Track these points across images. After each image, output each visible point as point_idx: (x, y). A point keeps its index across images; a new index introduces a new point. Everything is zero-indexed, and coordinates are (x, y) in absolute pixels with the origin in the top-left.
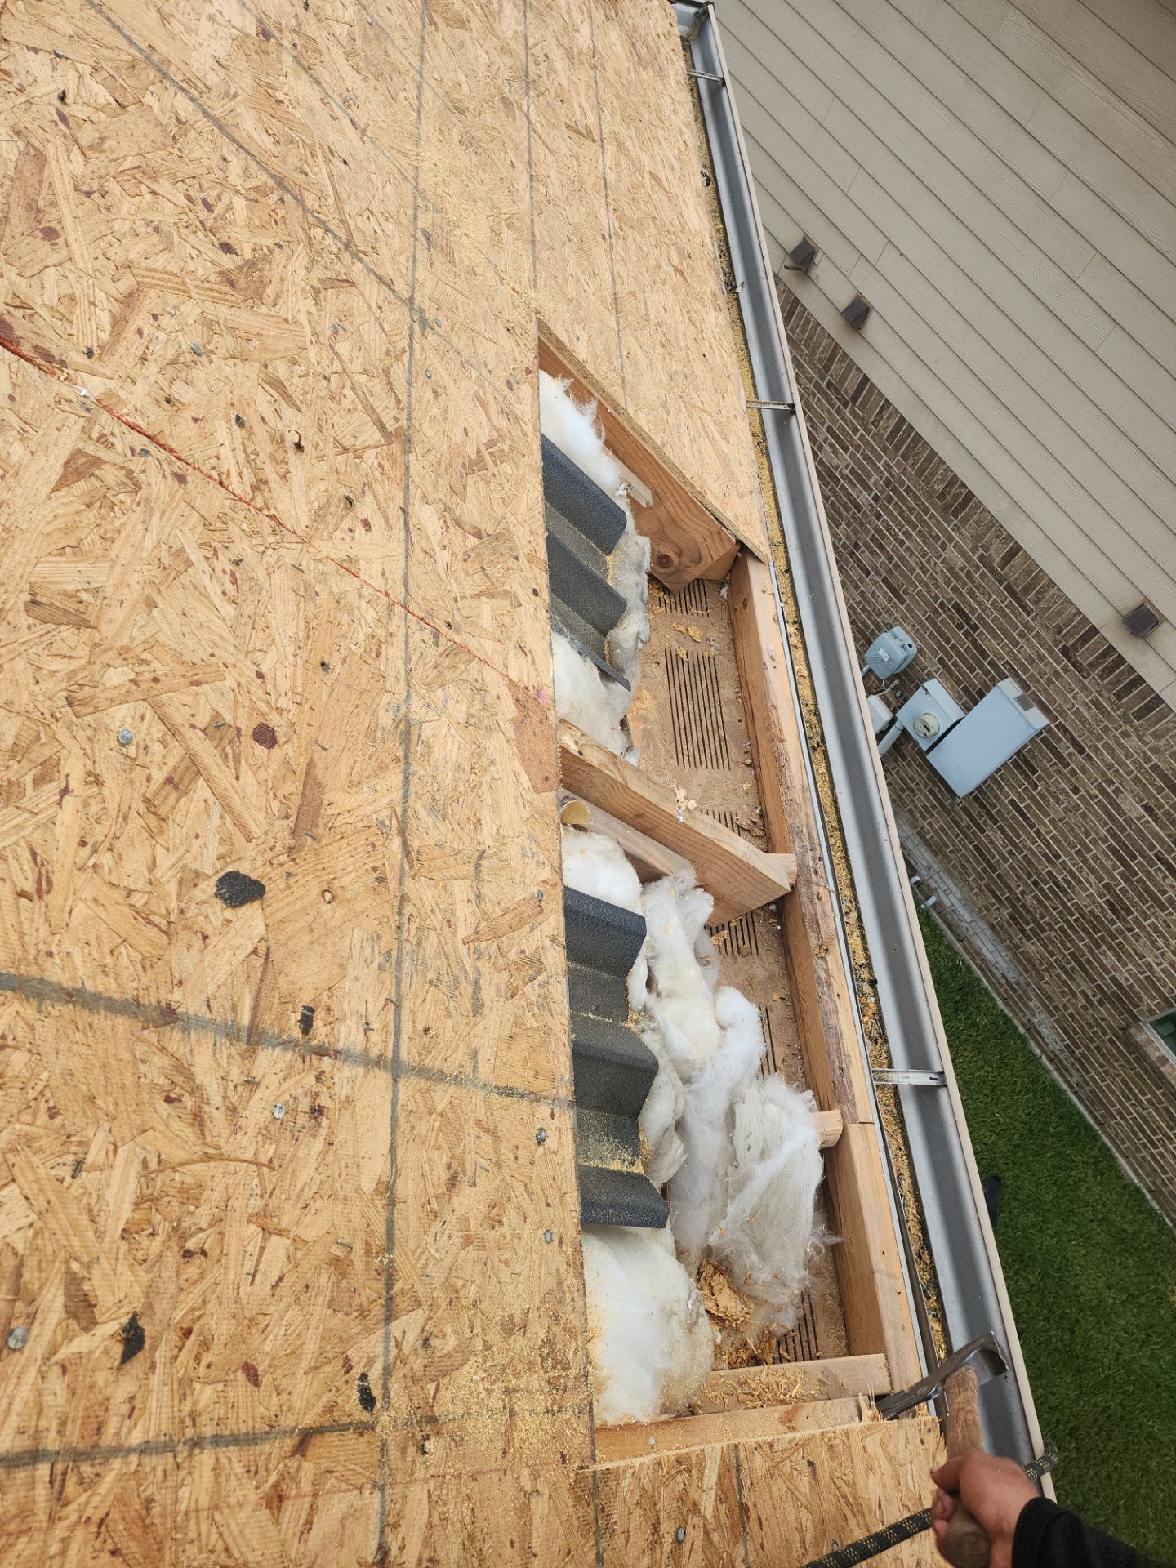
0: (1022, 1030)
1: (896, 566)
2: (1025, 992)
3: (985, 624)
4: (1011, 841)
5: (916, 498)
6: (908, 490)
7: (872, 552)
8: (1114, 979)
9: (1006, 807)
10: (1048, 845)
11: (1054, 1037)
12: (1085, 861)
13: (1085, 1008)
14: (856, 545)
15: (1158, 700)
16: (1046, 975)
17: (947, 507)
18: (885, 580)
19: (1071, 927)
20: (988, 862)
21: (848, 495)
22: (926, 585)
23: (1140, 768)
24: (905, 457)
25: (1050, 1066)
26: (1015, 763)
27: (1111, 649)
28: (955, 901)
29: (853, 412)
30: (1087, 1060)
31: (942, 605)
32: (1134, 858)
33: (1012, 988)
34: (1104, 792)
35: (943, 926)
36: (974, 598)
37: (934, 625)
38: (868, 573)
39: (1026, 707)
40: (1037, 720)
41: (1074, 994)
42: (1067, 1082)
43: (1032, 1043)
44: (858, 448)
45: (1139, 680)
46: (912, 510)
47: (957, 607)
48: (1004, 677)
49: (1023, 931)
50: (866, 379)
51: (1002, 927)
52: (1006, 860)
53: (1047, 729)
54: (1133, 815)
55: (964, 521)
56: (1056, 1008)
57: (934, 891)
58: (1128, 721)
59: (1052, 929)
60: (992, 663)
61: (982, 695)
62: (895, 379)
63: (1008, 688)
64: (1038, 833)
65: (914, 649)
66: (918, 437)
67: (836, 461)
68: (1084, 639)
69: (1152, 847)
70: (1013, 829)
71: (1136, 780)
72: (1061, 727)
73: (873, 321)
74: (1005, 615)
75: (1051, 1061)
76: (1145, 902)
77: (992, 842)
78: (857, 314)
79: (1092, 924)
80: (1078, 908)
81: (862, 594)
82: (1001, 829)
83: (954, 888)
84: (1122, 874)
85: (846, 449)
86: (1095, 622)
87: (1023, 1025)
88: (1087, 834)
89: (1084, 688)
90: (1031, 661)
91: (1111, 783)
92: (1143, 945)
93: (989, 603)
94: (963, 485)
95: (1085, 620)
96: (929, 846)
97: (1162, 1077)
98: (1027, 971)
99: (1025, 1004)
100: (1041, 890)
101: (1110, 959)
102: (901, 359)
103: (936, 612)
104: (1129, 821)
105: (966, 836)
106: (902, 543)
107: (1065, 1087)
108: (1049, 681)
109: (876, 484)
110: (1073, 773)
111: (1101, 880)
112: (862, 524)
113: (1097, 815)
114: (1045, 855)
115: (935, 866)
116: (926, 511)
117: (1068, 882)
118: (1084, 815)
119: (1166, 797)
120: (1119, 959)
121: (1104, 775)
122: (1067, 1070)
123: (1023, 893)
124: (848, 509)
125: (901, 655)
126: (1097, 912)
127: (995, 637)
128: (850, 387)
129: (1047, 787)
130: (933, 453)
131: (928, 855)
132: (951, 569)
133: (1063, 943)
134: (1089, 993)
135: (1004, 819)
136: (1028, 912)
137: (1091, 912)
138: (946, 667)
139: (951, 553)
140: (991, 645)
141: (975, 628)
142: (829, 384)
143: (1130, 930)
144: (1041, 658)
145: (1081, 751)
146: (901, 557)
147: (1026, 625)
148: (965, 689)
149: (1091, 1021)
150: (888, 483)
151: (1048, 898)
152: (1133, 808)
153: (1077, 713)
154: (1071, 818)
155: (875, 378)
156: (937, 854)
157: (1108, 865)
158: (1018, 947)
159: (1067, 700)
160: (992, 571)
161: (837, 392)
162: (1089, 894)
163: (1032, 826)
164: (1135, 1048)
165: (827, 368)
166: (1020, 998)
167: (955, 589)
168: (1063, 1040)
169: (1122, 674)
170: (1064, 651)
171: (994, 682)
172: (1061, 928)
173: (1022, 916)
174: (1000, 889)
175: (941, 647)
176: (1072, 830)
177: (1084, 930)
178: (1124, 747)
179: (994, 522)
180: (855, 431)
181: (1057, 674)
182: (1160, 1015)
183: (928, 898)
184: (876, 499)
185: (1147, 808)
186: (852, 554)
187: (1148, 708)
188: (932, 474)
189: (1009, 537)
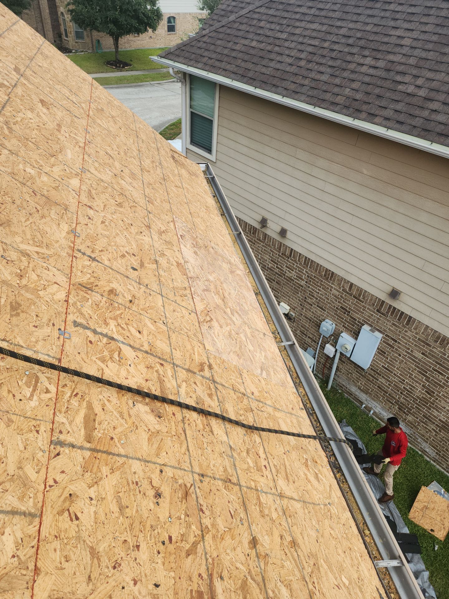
0: (420, 453)
1: (319, 300)
2: (415, 437)
3: (352, 310)
4: (388, 380)
5: (318, 278)
6: (315, 277)
7: (311, 298)
8: (440, 420)
9: (381, 369)
10: (399, 377)
11: (431, 451)
12: (413, 379)
13: (436, 435)
14: (305, 298)
15: (410, 317)
16: (418, 427)
17: (327, 279)
18: (318, 306)
19: (419, 405)
20: (384, 391)
21: (298, 283)
22: (329, 303)
23: (415, 341)
24: (310, 267)
25: (435, 464)
26: (378, 352)
27: (390, 306)
28: (379, 410)
29: (291, 259)
30: (445, 456)
31: (337, 308)
32: (427, 373)
33: (410, 436)
34: (408, 353)
35: (379, 421)
36: (346, 303)
37: (337, 315)
38: (312, 305)
39: (373, 332)
40: (379, 335)
41: (430, 431)
42: (442, 468)
43: (425, 456)
44: (296, 269)
45: (403, 313)
46: (318, 282)
47: (341, 307)
48: (363, 325)
49: (404, 413)
50: (292, 249)
51: (398, 414)
52: (389, 388)
53: (383, 337)
54: (420, 358)
55: (334, 281)
56: (427, 439)
57: (371, 408)
58: (405, 327)
59: (413, 408)
60: (358, 322)
61: (359, 333)
62: (300, 247)
63: (366, 328)
64: (394, 374)
65: (334, 325)
66: (312, 261)
67: (291, 275)
68: (382, 305)
69: (430, 367)
70: (387, 376)
71: (415, 345)
72: (386, 335)
73: (288, 233)
74: (356, 305)
75: (434, 461)
76: (437, 387)
77: (382, 383)
78: (283, 233)
79: (425, 401)
80: (418, 397)
81: (312, 312)
82: (383, 377)
83: (377, 405)
84: (426, 380)
85: (293, 271)
86: (383, 299)
87: (420, 451)
88: (410, 369)
89: (388, 321)
90: (370, 317)
91: (409, 349)
92: (443, 403)
93: (350, 303)
94: (330, 271)
95: (380, 299)
96: (364, 392)
98: (412, 428)
99: (417, 441)
100: (404, 395)
101: (436, 413)
102: (299, 241)
103: (336, 311)
104: (420, 360)
105: (374, 384)
106: (318, 293)
107: (443, 470)
108: (377, 322)
109: (305, 278)
110: (396, 349)
111: (420, 384)
112: (305, 291)
113: (410, 362)
114: (400, 381)
115: (368, 399)
116: (322, 281)
117: (411, 389)
118: (406, 363)
119: (426, 348)
120: (438, 412)
121: (406, 347)
122: (441, 463)
123: (399, 398)
124: (299, 288)
125: (330, 327)
126: (424, 396)
127: (357, 313)
128: (288, 253)
129: (391, 357)
130: (318, 264)
131: (364, 395)
132: (335, 296)
133: (419, 412)
134: (435, 429)
135: (383, 373)
136: (403, 405)
137: (423, 397)
138: (345, 327)
139: (334, 291)
140: (356, 316)
141: (349, 312)
142: (282, 254)
143: (437, 399)
144: (372, 315)
145: (396, 341)
146: (320, 297)
147: (363, 306)
148: (354, 333)
149: (440, 439)
150: (308, 276)
151: (407, 397)
152: (420, 356)
153: (389, 329)
154: (402, 366)
155: (294, 248)
156: (367, 394)
157: (420, 378)
158: (406, 420)
159: (385, 326)
160: (348, 293)
161: (285, 255)
162: (419, 391)
163: (392, 373)
165: (280, 249)
166: (414, 440)
167: (339, 302)
168: (434, 451)
169: (397, 312)
170: (378, 311)
171: (361, 327)
172: (416, 407)
173: (402, 407)
174: (392, 399)
175: (342, 321)
176: (404, 369)
177: (423, 405)
178: (407, 336)
179: (342, 278)
180: (294, 264)
181: (378, 319)
183: (370, 411)
184: (306, 282)
185: (423, 354)
186: (305, 301)
187: (409, 321)
188: (320, 270)
189: (348, 282)
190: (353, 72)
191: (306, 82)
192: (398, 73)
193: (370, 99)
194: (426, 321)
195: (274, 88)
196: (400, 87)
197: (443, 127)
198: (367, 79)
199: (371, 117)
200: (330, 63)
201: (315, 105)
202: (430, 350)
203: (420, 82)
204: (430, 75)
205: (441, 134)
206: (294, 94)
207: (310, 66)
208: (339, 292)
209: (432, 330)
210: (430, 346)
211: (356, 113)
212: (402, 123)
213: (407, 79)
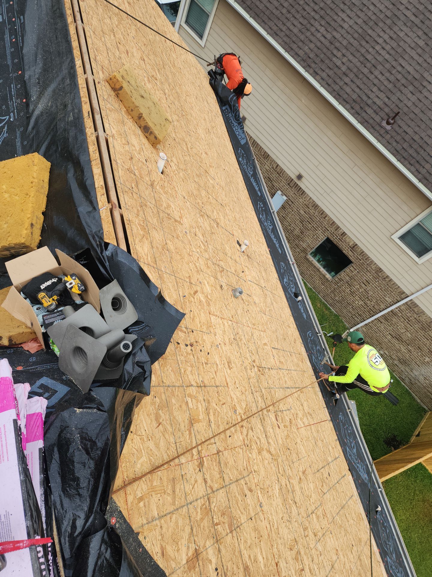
3: (274, 180)
5: (258, 156)
8: (303, 247)
9: (281, 216)
10: (289, 223)
12: (296, 225)
13: (298, 254)
15: (304, 191)
17: (264, 158)
19: (295, 238)
23: (303, 204)
24: (256, 148)
26: (282, 208)
27: (296, 183)
32: (303, 222)
34: (297, 210)
36: (271, 175)
39: (283, 196)
40: (285, 198)
41: (296, 252)
45: (301, 188)
47: (268, 177)
48: (278, 190)
53: (287, 200)
55: (268, 160)
58: (300, 196)
59: (291, 240)
60: (276, 188)
61: (274, 195)
62: (252, 132)
63: (279, 192)
66: (258, 144)
68: (291, 181)
69: (306, 219)
71: (302, 207)
72: (289, 199)
73: (247, 121)
74: (277, 178)
76: (306, 230)
78: (244, 120)
79: (298, 237)
84: (302, 226)
86: (293, 178)
88: (296, 219)
89: (292, 191)
90: (282, 186)
91: (298, 208)
93: (274, 176)
94: (267, 153)
95: (291, 178)
97: (312, 264)
101: (302, 243)
102: (253, 128)
104: (302, 215)
108: (286, 190)
110: (292, 208)
111: (299, 228)
113: (297, 215)
116: (261, 159)
118: (295, 216)
119: (307, 209)
127: (276, 183)
129: (288, 211)
130: (261, 147)
134: (299, 251)
139: (266, 166)
140: (275, 184)
143: (304, 236)
144: (284, 186)
145: (293, 203)
147: (281, 180)
148: (271, 193)
149: (300, 257)
152: (302, 212)
153: (291, 196)
154: (292, 217)
155: (248, 132)
157: (299, 224)
159: (289, 194)
160: (274, 170)
164: (307, 260)
167: (267, 174)
169: (298, 187)
170: (288, 184)
171: (276, 192)
176: (293, 219)
178: (300, 201)
179: (273, 160)
181: (287, 188)
182: (311, 252)
185: (305, 212)
187: (303, 193)
188: (261, 151)
189: (276, 163)
190: (312, 34)
191: (284, 29)
192: (336, 48)
193: (317, 60)
194: (311, 195)
195: (262, 23)
196: (334, 59)
197: (347, 96)
198: (319, 44)
199: (315, 74)
200: (301, 20)
201: (286, 51)
202: (309, 211)
203: (345, 60)
204: (351, 57)
205: (345, 100)
206: (274, 35)
207: (288, 16)
208: (270, 168)
209: (313, 200)
210: (309, 208)
211: (307, 67)
212: (329, 85)
213: (339, 54)
